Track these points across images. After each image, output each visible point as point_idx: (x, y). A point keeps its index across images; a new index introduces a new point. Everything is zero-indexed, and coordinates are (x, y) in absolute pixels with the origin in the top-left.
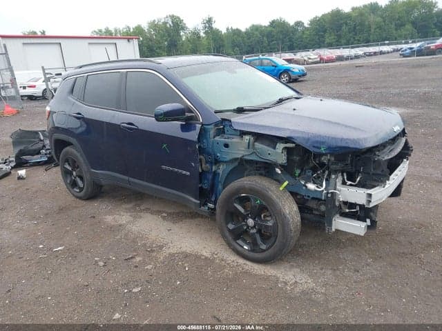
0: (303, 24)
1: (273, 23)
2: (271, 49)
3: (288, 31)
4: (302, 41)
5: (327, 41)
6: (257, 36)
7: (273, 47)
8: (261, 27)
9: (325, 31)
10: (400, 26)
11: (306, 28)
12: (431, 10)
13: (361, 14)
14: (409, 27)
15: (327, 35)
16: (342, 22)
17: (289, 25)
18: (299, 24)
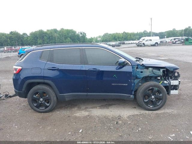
0: (27, 34)
1: (11, 33)
2: (12, 44)
3: (20, 37)
4: (27, 42)
5: (39, 42)
6: (4, 38)
7: (13, 43)
8: (5, 34)
9: (37, 38)
10: (66, 38)
11: (28, 36)
12: (75, 34)
13: (51, 33)
14: (69, 39)
15: (38, 40)
16: (44, 35)
17: (20, 34)
18: (24, 34)
